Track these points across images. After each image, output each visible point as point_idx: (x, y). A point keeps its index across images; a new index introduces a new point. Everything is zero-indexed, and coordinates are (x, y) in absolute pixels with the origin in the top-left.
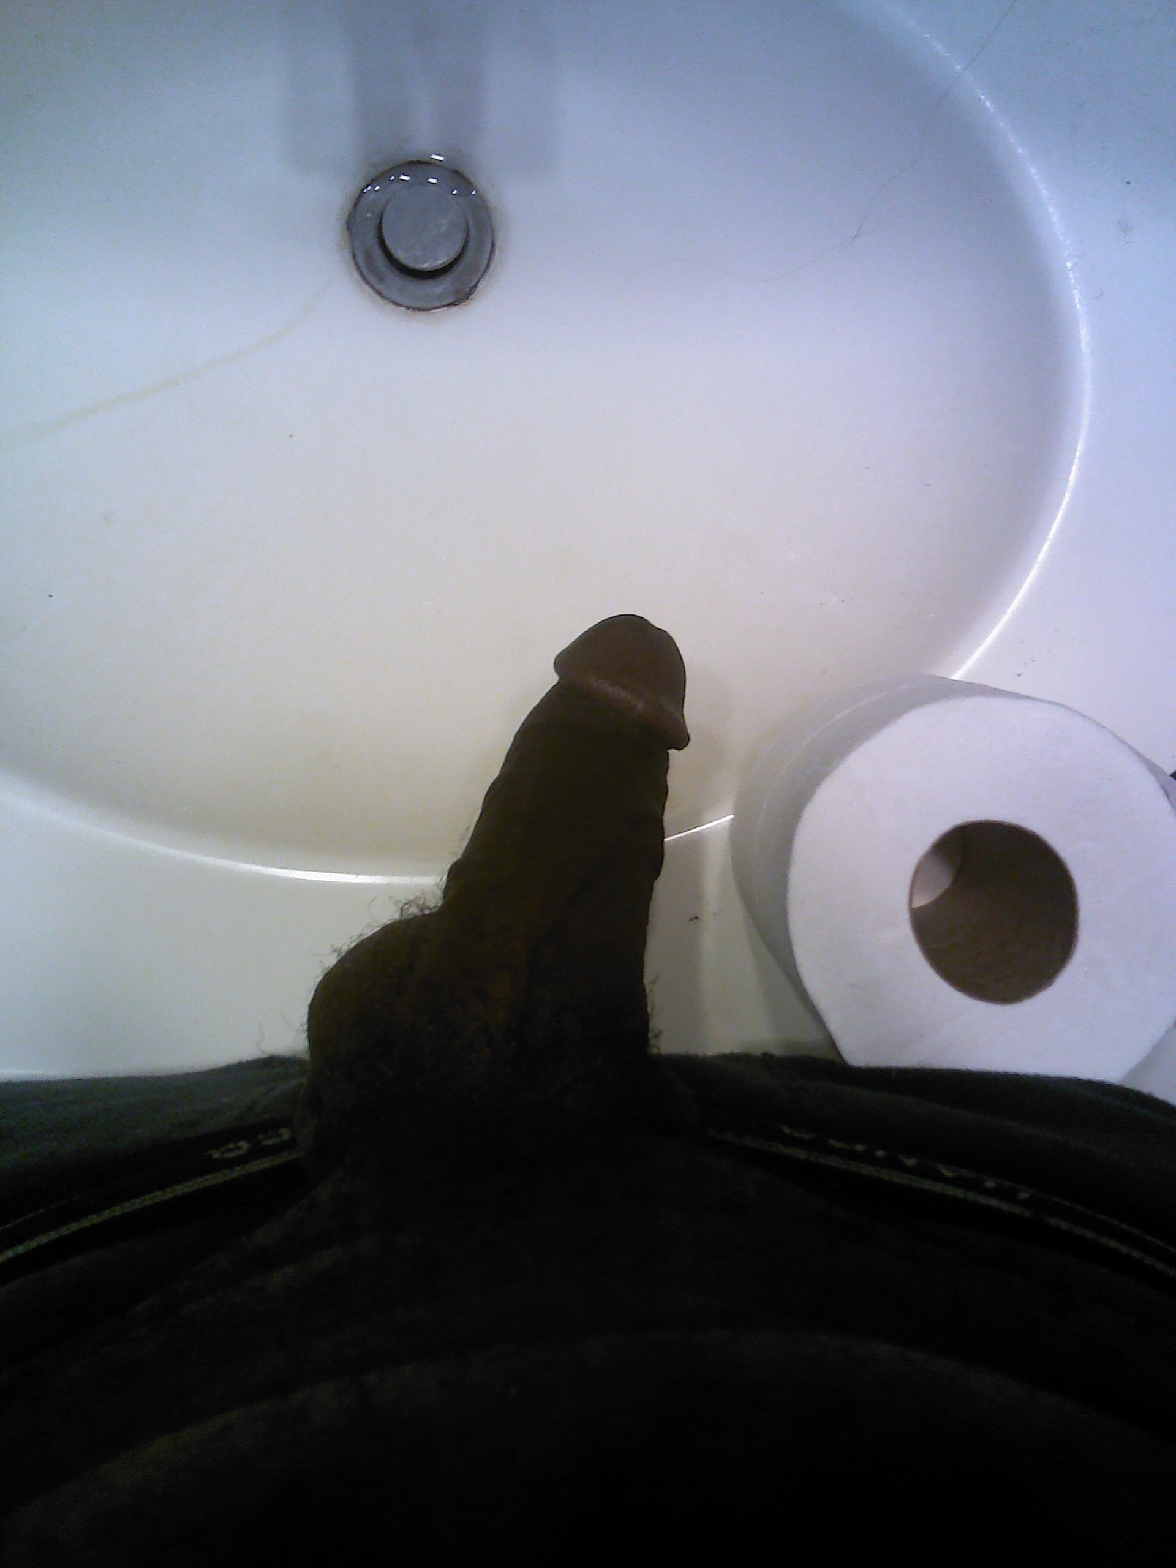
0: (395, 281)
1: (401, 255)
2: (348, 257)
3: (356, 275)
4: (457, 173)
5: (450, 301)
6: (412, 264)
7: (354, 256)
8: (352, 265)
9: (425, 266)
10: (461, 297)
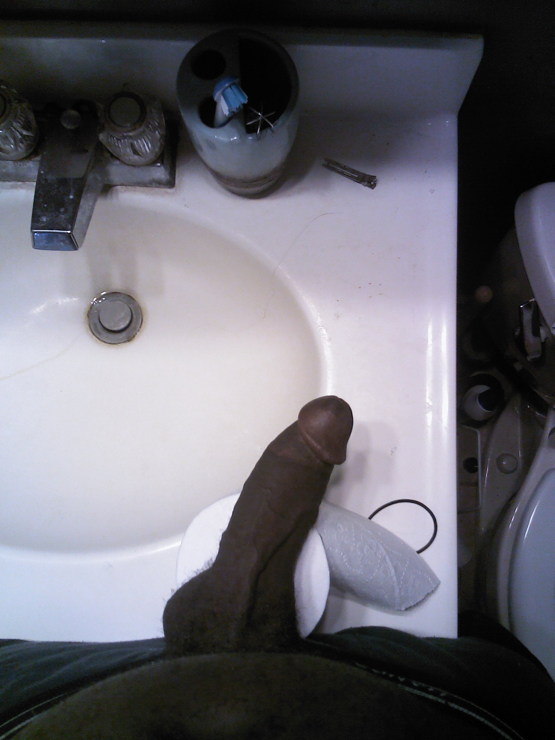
0: (105, 333)
1: (107, 326)
2: (88, 327)
3: (90, 333)
4: (129, 296)
5: (124, 341)
6: (110, 329)
7: (90, 326)
8: (89, 329)
9: (115, 329)
10: (130, 339)
